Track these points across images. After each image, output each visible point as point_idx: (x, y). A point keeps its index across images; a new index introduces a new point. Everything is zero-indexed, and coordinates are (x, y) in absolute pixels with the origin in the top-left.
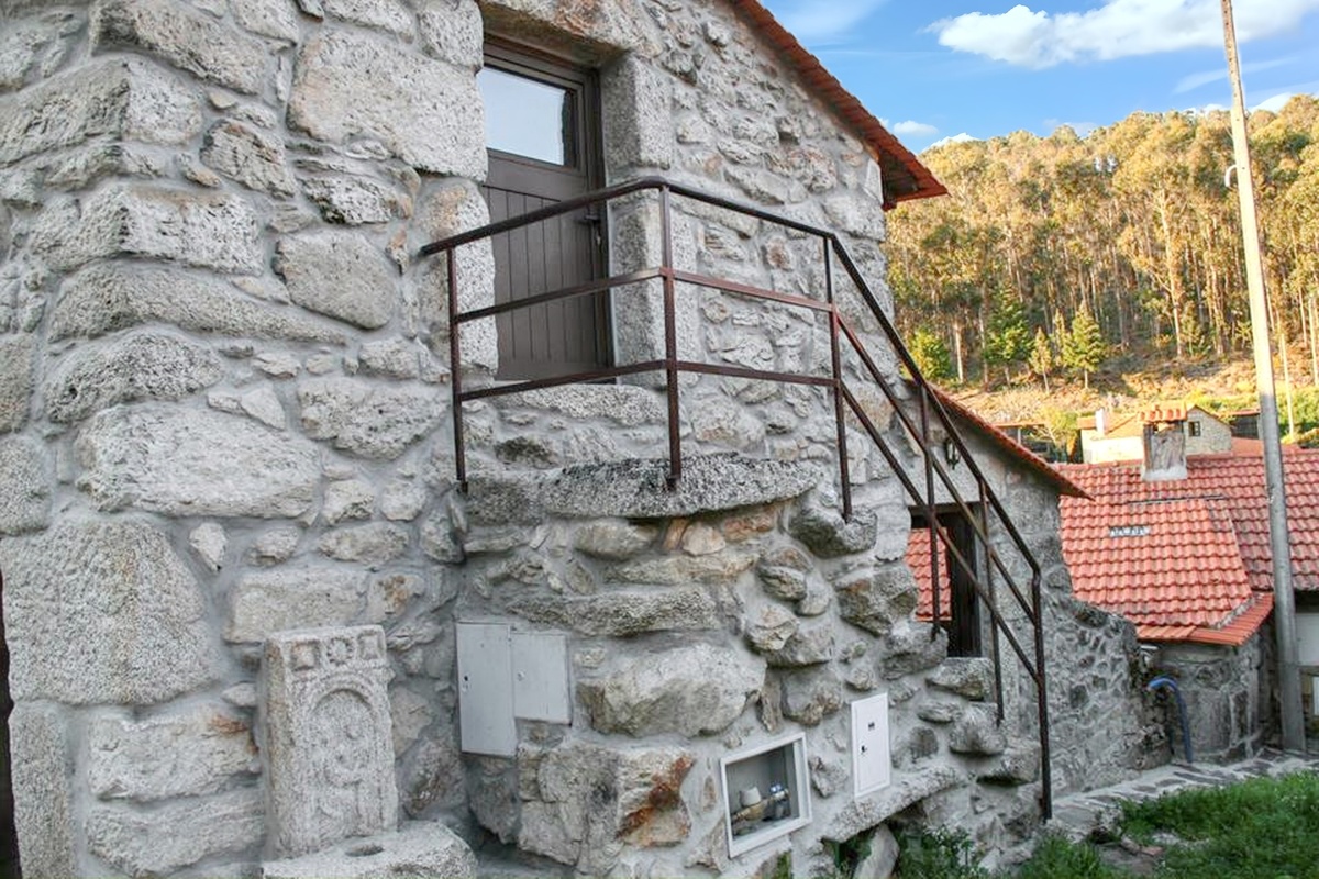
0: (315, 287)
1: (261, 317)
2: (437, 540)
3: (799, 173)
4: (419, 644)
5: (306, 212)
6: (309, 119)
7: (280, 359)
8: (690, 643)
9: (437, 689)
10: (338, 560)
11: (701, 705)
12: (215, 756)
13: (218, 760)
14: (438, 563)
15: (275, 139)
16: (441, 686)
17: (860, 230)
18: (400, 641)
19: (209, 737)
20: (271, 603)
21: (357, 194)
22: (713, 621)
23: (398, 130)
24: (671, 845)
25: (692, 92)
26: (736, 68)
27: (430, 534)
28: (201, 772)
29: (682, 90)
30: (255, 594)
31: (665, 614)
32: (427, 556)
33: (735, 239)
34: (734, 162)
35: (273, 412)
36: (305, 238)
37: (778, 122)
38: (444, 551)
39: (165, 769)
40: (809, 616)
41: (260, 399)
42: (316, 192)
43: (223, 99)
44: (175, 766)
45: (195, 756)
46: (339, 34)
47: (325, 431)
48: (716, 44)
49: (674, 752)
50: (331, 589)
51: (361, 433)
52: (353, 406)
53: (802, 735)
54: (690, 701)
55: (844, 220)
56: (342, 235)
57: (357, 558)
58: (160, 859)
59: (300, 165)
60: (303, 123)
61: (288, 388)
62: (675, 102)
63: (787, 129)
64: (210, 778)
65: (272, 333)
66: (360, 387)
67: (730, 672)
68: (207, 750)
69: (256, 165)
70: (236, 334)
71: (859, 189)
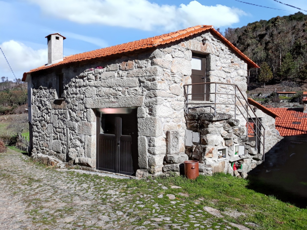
0: (173, 91)
1: (168, 95)
3: (233, 67)
5: (173, 82)
6: (173, 71)
7: (169, 99)
8: (215, 135)
11: (216, 142)
12: (162, 143)
15: (170, 73)
17: (242, 75)
19: (162, 141)
20: (168, 127)
21: (178, 79)
22: (218, 132)
23: (182, 70)
24: (211, 158)
25: (218, 58)
26: (225, 53)
27: (183, 120)
29: (217, 58)
30: (166, 126)
31: (212, 131)
33: (223, 79)
34: (224, 68)
35: (169, 106)
36: (172, 85)
37: (231, 60)
40: (229, 133)
41: (168, 104)
42: (173, 79)
43: (165, 69)
44: (159, 143)
46: (176, 59)
47: (174, 108)
48: (223, 50)
49: (212, 147)
50: (173, 126)
51: (177, 108)
52: (176, 105)
53: (227, 147)
54: (214, 141)
55: (240, 74)
56: (176, 84)
57: (176, 122)
59: (172, 77)
60: (173, 72)
61: (170, 103)
62: (216, 60)
63: (232, 61)
64: (162, 145)
65: (169, 97)
66: (177, 102)
67: (219, 139)
69: (168, 77)
70: (166, 97)
71: (243, 69)
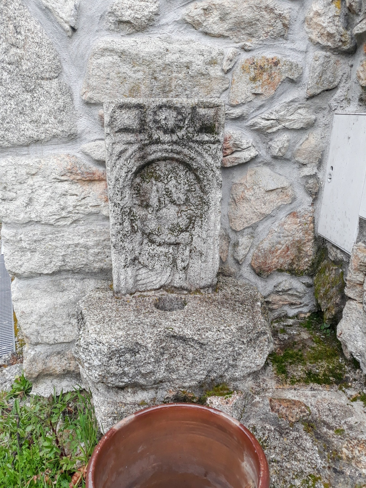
2: (324, 21)
4: (286, 129)
9: (303, 174)
10: (206, 34)
12: (69, 197)
13: (71, 201)
14: (324, 48)
16: (307, 171)
18: (264, 123)
19: (62, 181)
20: (125, 69)
27: (318, 14)
28: (55, 207)
30: (110, 58)
32: (310, 40)
38: (330, 35)
39: (21, 201)
44: (31, 200)
45: (48, 194)
50: (191, 62)
57: (226, 34)
58: (21, 266)
64: (64, 214)
68: (59, 191)
